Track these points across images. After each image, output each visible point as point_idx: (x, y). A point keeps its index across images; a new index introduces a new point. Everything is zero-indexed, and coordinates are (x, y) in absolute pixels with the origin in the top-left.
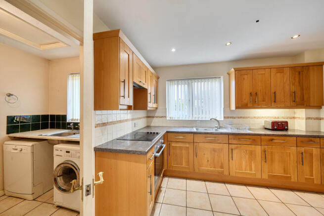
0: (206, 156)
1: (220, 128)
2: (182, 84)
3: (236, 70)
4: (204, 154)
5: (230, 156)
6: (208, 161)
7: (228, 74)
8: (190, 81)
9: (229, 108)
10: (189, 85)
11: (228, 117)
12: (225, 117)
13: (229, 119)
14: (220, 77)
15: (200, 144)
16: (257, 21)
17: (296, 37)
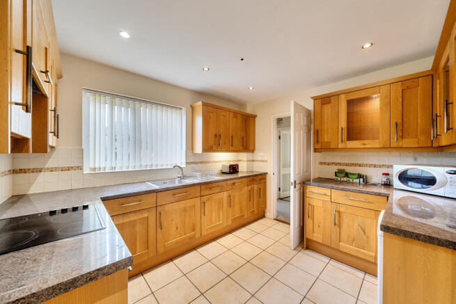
0: (174, 222)
1: (184, 177)
2: (121, 105)
3: (204, 104)
4: (172, 220)
5: (202, 212)
6: (177, 228)
7: (191, 106)
8: (137, 104)
9: (191, 151)
10: (134, 110)
11: (191, 163)
12: (187, 163)
13: (192, 165)
14: (181, 109)
15: (166, 207)
16: (242, 60)
17: (251, 88)
